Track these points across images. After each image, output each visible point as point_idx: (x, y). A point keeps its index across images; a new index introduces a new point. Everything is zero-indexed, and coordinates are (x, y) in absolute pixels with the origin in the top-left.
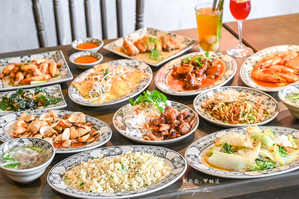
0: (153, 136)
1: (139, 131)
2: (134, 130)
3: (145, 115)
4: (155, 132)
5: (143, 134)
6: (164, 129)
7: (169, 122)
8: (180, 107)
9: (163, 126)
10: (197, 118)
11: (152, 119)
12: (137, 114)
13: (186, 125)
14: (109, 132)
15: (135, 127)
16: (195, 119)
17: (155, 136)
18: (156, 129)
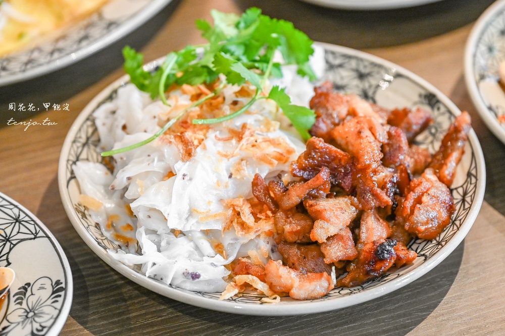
0: (286, 276)
1: (206, 246)
2: (182, 240)
3: (226, 156)
4: (286, 242)
5: (226, 258)
6: (333, 231)
7: (347, 182)
8: (369, 74)
9: (327, 215)
10: (468, 139)
11: (263, 175)
12: (189, 154)
13: (432, 192)
14: (58, 283)
15: (187, 229)
16: (460, 144)
17: (293, 274)
18: (291, 233)
